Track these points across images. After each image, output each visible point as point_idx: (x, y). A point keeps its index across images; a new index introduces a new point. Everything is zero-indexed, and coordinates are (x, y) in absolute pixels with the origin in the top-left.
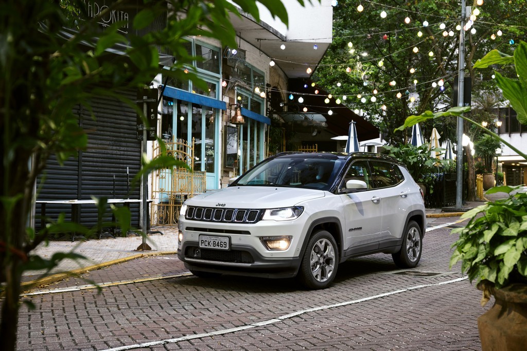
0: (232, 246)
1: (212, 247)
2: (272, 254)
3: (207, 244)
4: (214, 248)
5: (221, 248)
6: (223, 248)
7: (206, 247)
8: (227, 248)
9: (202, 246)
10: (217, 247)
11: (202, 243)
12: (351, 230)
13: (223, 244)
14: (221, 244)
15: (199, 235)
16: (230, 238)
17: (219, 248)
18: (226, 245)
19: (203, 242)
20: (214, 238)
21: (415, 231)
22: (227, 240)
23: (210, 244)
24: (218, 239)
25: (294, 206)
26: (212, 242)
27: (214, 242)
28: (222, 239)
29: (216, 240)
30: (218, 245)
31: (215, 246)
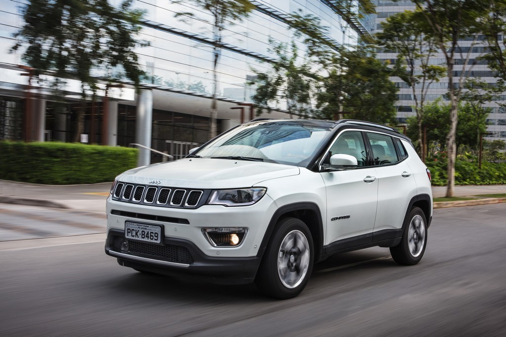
0: (165, 238)
1: (140, 239)
2: (218, 251)
3: (134, 234)
4: (143, 240)
5: (152, 241)
6: (153, 241)
7: (132, 238)
8: (158, 242)
9: (129, 236)
10: (146, 240)
11: (128, 232)
12: (334, 219)
13: (154, 235)
14: (151, 236)
15: (126, 221)
16: (163, 228)
17: (149, 240)
18: (157, 237)
19: (130, 231)
20: (142, 226)
22: (158, 230)
23: (138, 234)
24: (148, 228)
25: (252, 187)
26: (140, 232)
27: (143, 231)
28: (152, 229)
29: (146, 229)
30: (148, 237)
31: (144, 238)
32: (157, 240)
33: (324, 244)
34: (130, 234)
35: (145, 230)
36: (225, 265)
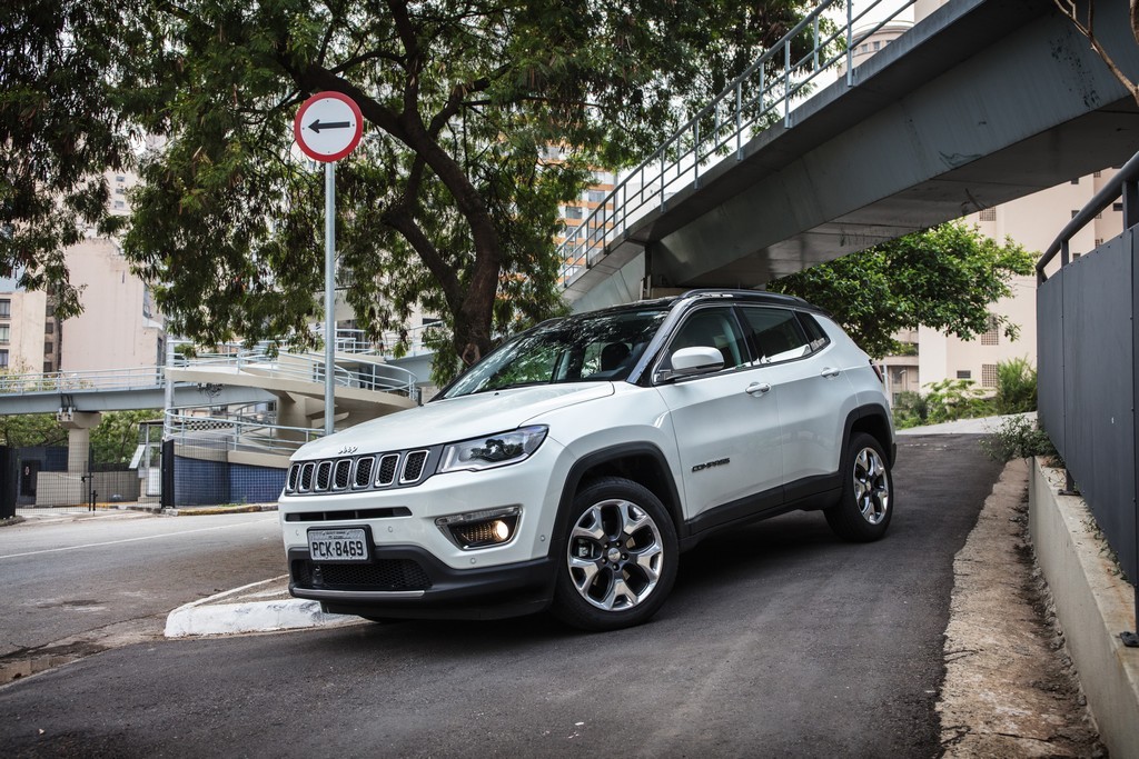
0: (376, 549)
1: (336, 558)
2: (472, 558)
3: (324, 550)
4: (340, 558)
5: (354, 558)
6: (357, 558)
7: (323, 558)
8: (365, 557)
9: (316, 557)
10: (344, 557)
11: (314, 549)
12: (696, 469)
13: (355, 547)
14: (351, 549)
15: (308, 530)
16: (368, 530)
17: (349, 558)
18: (361, 548)
19: (317, 546)
20: (335, 534)
21: (869, 454)
22: (361, 536)
23: (331, 549)
24: (345, 536)
25: (519, 428)
26: (333, 546)
27: (337, 543)
28: (351, 535)
29: (341, 538)
30: (346, 552)
31: (340, 555)
32: (361, 554)
33: (685, 518)
34: (318, 552)
35: (340, 541)
36: (490, 581)
